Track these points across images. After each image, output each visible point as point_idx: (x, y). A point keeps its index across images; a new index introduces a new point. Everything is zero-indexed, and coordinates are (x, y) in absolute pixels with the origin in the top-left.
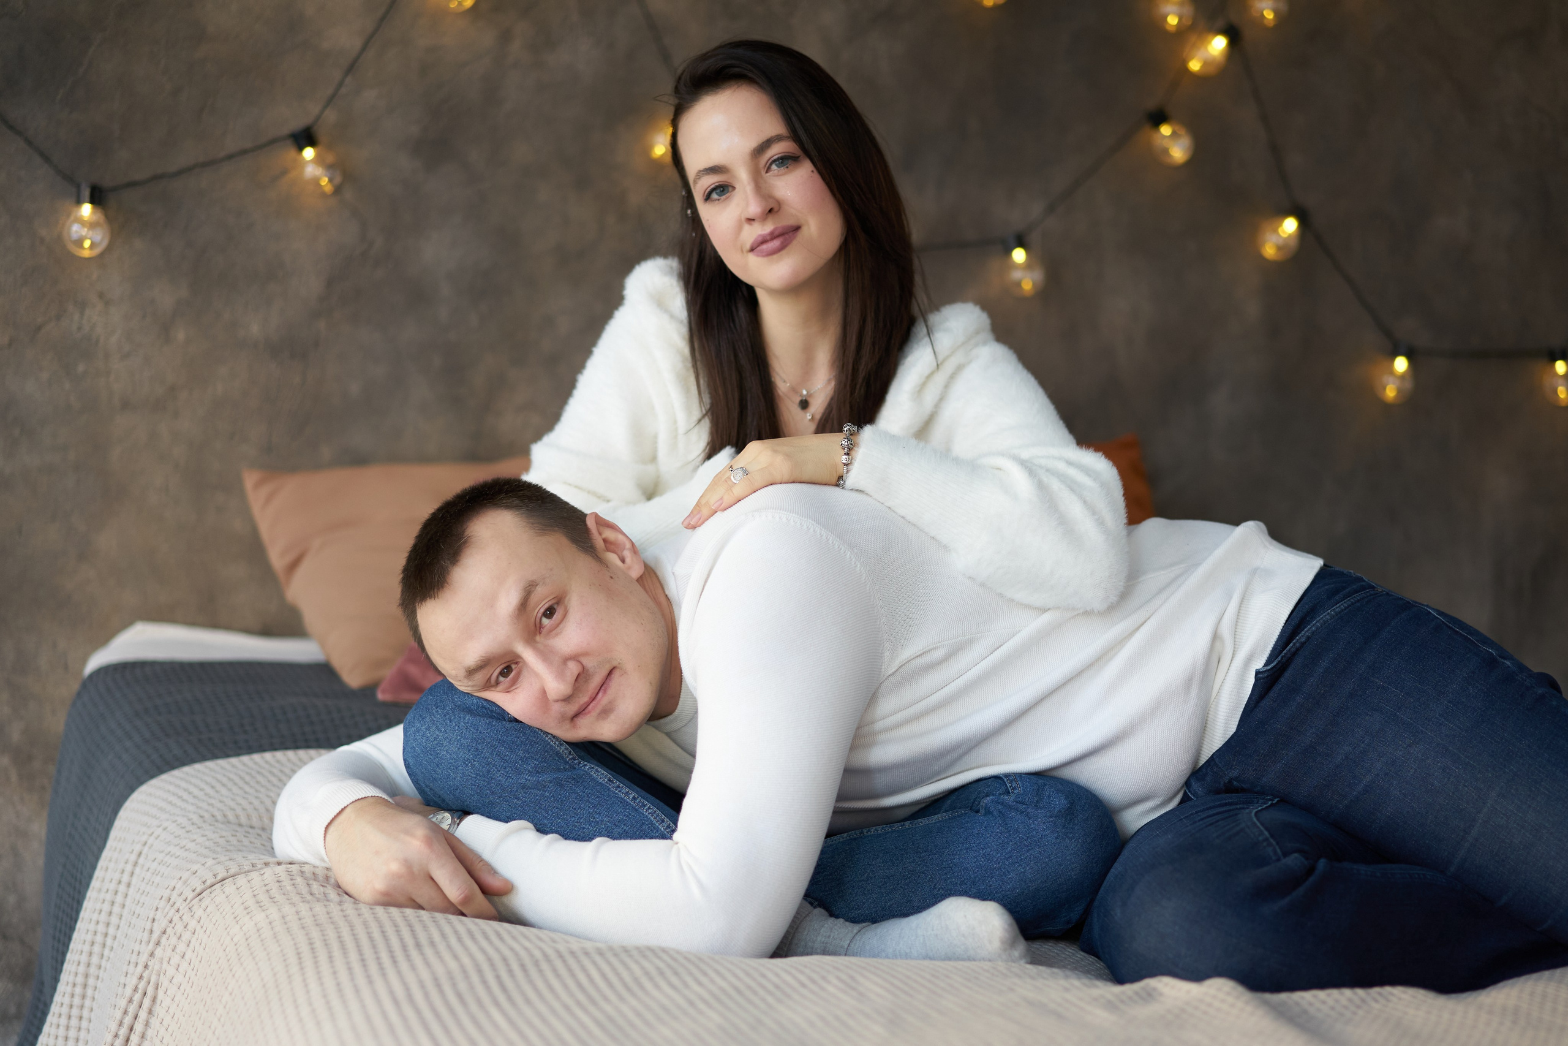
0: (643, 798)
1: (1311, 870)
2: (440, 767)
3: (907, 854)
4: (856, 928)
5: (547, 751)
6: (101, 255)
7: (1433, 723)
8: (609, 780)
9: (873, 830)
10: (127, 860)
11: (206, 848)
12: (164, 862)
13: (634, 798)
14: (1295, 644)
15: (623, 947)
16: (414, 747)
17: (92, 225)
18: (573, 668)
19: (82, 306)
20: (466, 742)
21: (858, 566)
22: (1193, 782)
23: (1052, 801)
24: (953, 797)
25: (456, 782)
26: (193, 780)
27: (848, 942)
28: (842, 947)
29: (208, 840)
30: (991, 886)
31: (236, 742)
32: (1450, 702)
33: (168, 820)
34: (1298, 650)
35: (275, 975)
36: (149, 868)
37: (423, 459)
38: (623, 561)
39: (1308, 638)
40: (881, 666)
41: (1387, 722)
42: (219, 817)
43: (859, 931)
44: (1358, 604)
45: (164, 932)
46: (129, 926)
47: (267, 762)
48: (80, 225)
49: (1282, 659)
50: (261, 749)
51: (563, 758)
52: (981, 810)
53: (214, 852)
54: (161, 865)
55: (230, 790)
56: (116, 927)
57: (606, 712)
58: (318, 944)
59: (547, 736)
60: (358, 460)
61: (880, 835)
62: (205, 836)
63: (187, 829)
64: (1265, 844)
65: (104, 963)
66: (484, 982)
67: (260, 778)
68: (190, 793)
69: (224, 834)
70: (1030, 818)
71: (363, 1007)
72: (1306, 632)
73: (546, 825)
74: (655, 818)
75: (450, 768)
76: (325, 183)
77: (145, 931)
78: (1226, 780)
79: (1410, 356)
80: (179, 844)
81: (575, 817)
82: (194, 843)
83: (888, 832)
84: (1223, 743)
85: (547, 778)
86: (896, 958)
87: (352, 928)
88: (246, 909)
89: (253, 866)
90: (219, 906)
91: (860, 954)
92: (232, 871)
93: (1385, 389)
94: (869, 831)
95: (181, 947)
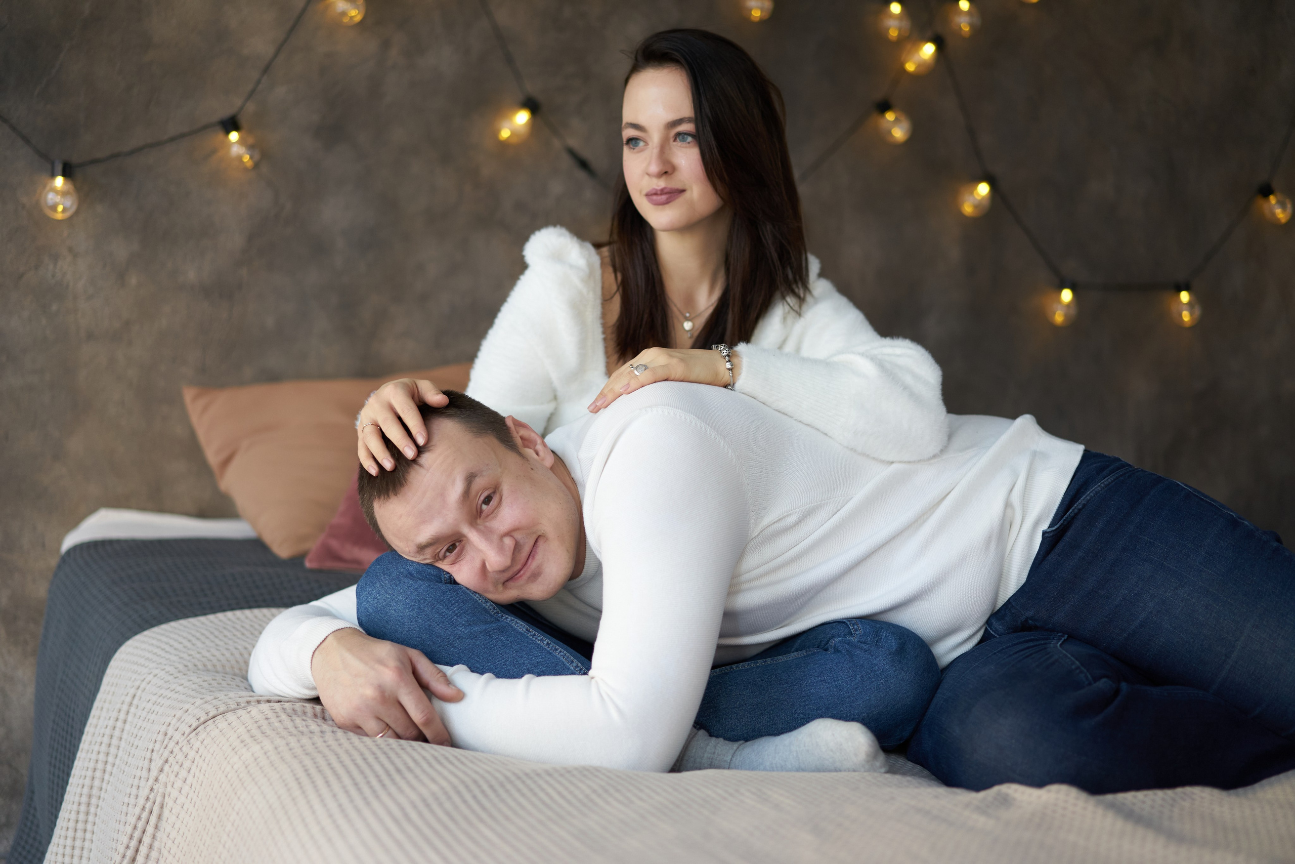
0: (554, 643)
1: (1117, 692)
2: (390, 623)
3: (771, 685)
4: (735, 745)
5: (476, 608)
6: (71, 218)
7: (1194, 570)
8: (527, 630)
9: (740, 666)
10: (123, 701)
11: (193, 690)
12: (157, 703)
13: (548, 644)
14: (1073, 510)
15: (565, 769)
16: (366, 608)
17: (64, 194)
18: (508, 542)
19: (55, 258)
20: (410, 602)
21: (730, 452)
22: (994, 621)
23: (889, 640)
24: (803, 638)
25: (403, 635)
26: (172, 635)
27: (730, 757)
28: (725, 761)
29: (193, 684)
30: (842, 711)
31: (200, 604)
32: (1206, 553)
33: (157, 668)
34: (1076, 514)
35: (279, 797)
36: (144, 708)
37: (324, 376)
38: (537, 454)
39: (1084, 505)
40: (748, 531)
41: (1156, 570)
42: (200, 666)
43: (738, 748)
44: (1122, 478)
45: (166, 761)
46: (129, 755)
47: (229, 620)
48: (54, 194)
49: (1064, 522)
50: (223, 610)
51: (489, 613)
52: (830, 649)
53: (200, 693)
54: (155, 705)
55: (204, 643)
56: (115, 757)
57: (535, 576)
58: (313, 771)
59: (475, 596)
60: (272, 377)
61: (747, 669)
62: (191, 681)
63: (175, 676)
64: (1078, 671)
65: (104, 786)
66: (465, 801)
67: (226, 633)
68: (171, 646)
69: (206, 678)
70: (872, 656)
71: (368, 825)
72: (1082, 501)
73: (478, 668)
74: (566, 660)
75: (397, 624)
76: (247, 160)
77: (146, 759)
78: (1023, 618)
79: (1074, 289)
80: (170, 688)
81: (501, 661)
82: (182, 687)
83: (754, 667)
84: (1017, 590)
85: (478, 629)
86: (773, 771)
87: (337, 755)
88: (242, 742)
89: (238, 705)
90: (215, 739)
91: (741, 766)
92: (221, 709)
93: (1054, 314)
94: (737, 667)
95: (183, 774)
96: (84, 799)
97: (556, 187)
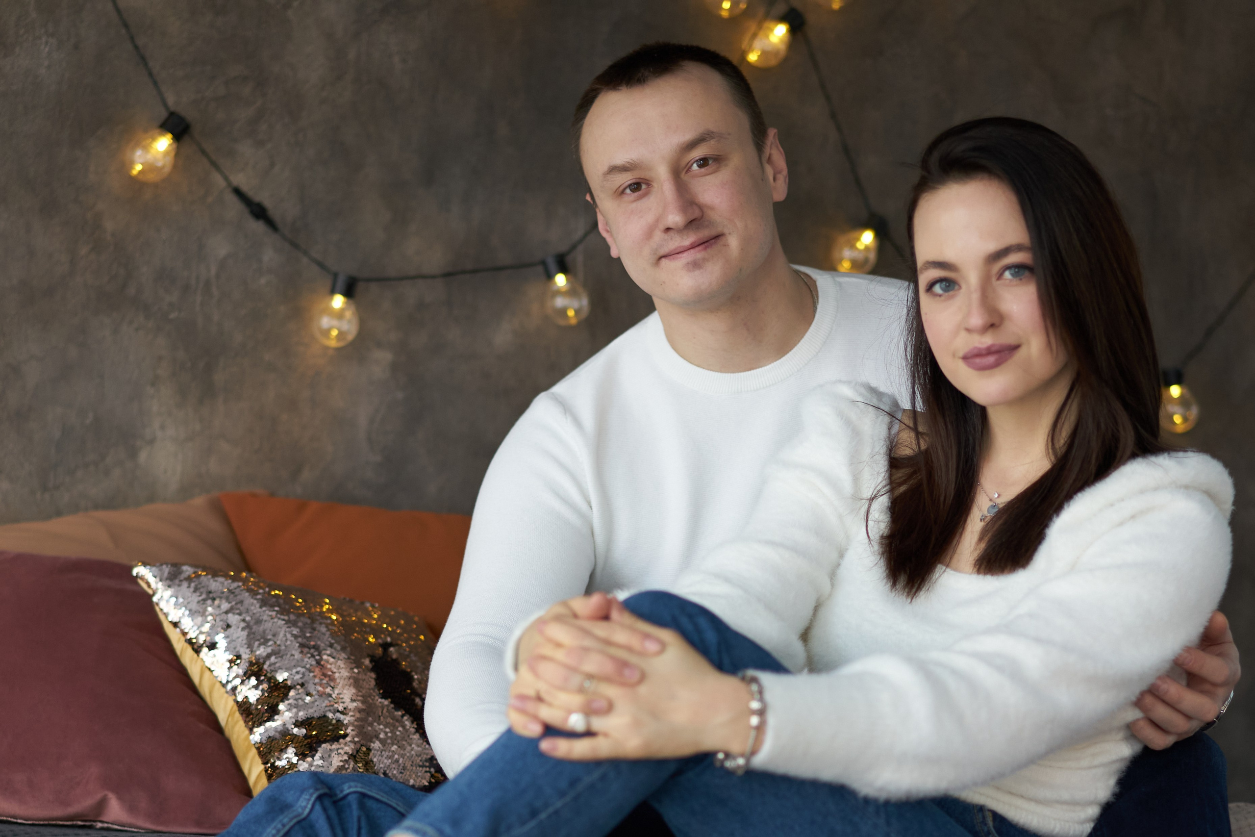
97: (220, 247)
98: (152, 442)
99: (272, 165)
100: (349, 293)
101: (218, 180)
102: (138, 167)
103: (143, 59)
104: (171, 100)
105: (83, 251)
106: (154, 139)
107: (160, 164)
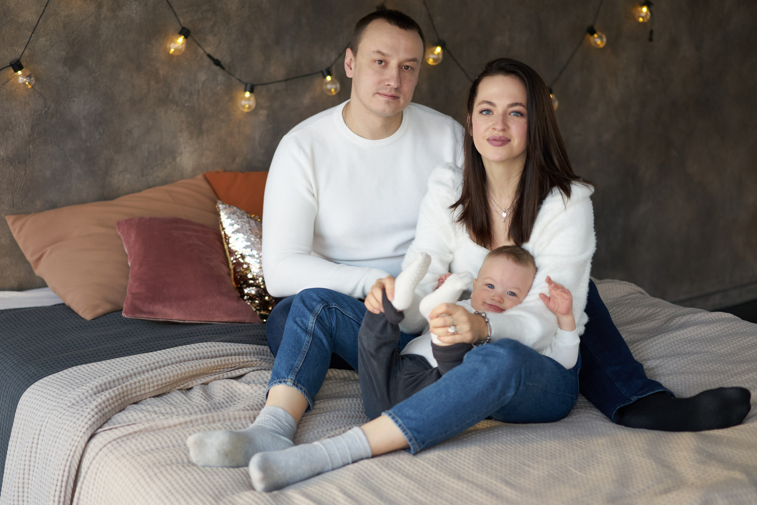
76: (28, 84)
96: (21, 485)
97: (202, 77)
98: (181, 154)
99: (220, 43)
100: (251, 91)
101: (201, 51)
102: (172, 50)
103: (171, 7)
104: (182, 21)
105: (153, 83)
106: (177, 38)
107: (180, 48)
